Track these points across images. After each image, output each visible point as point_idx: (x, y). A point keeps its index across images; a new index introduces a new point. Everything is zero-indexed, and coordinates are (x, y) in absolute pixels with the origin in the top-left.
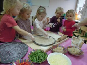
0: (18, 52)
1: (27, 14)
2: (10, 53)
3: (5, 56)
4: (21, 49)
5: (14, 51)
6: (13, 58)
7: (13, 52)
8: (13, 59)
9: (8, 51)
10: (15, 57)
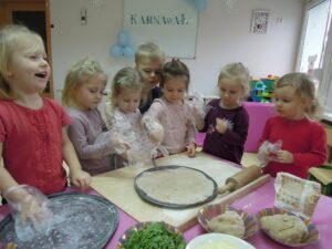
0: (84, 230)
1: (92, 92)
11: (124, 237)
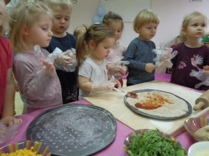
0: (93, 128)
2: (74, 131)
3: (67, 140)
4: (96, 120)
5: (81, 127)
6: (88, 143)
7: (80, 130)
8: (90, 144)
9: (67, 128)
10: (92, 139)
11: (127, 139)
